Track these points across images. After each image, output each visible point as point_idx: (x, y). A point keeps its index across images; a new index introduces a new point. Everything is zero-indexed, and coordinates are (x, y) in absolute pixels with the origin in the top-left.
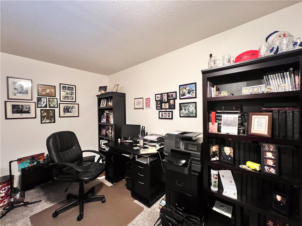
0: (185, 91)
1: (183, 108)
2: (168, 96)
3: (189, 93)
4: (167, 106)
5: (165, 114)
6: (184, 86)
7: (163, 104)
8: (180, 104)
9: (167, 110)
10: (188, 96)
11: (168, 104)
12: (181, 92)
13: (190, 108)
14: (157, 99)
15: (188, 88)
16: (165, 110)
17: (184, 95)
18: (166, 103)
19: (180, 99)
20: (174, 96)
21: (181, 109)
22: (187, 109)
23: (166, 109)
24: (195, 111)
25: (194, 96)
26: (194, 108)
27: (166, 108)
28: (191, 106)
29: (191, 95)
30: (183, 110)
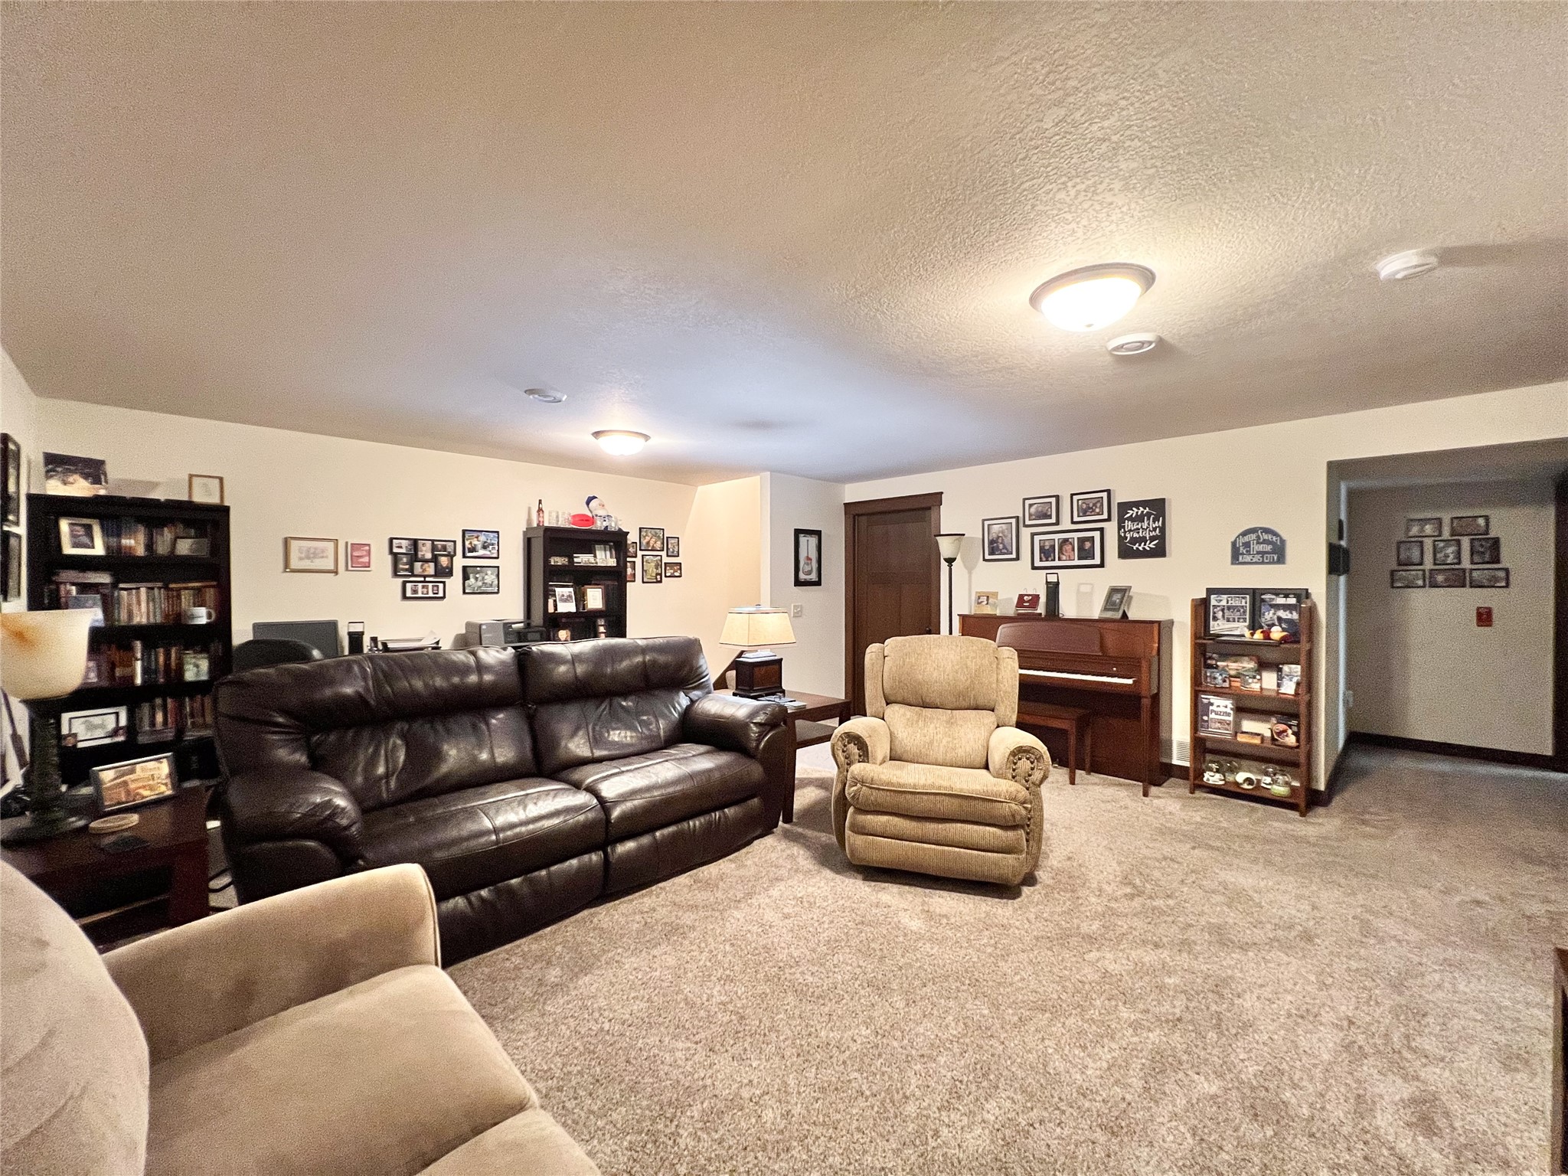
0: (475, 542)
1: (471, 576)
2: (434, 548)
3: (485, 547)
4: (430, 569)
5: (423, 587)
6: (475, 534)
7: (418, 565)
8: (465, 568)
9: (427, 579)
10: (481, 552)
11: (432, 565)
12: (467, 543)
13: (486, 577)
14: (395, 550)
15: (482, 538)
16: (422, 579)
17: (473, 549)
18: (427, 561)
19: (464, 556)
20: (450, 549)
21: (466, 577)
22: (480, 578)
23: (425, 577)
24: (496, 582)
25: (495, 555)
26: (494, 577)
27: (426, 573)
28: (489, 572)
29: (488, 553)
30: (472, 580)
